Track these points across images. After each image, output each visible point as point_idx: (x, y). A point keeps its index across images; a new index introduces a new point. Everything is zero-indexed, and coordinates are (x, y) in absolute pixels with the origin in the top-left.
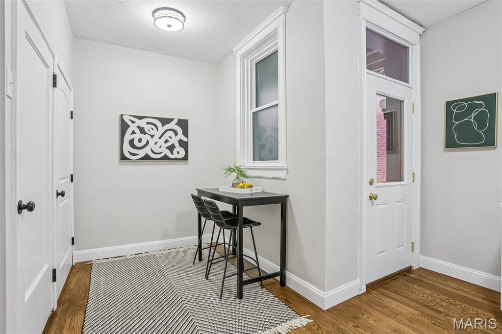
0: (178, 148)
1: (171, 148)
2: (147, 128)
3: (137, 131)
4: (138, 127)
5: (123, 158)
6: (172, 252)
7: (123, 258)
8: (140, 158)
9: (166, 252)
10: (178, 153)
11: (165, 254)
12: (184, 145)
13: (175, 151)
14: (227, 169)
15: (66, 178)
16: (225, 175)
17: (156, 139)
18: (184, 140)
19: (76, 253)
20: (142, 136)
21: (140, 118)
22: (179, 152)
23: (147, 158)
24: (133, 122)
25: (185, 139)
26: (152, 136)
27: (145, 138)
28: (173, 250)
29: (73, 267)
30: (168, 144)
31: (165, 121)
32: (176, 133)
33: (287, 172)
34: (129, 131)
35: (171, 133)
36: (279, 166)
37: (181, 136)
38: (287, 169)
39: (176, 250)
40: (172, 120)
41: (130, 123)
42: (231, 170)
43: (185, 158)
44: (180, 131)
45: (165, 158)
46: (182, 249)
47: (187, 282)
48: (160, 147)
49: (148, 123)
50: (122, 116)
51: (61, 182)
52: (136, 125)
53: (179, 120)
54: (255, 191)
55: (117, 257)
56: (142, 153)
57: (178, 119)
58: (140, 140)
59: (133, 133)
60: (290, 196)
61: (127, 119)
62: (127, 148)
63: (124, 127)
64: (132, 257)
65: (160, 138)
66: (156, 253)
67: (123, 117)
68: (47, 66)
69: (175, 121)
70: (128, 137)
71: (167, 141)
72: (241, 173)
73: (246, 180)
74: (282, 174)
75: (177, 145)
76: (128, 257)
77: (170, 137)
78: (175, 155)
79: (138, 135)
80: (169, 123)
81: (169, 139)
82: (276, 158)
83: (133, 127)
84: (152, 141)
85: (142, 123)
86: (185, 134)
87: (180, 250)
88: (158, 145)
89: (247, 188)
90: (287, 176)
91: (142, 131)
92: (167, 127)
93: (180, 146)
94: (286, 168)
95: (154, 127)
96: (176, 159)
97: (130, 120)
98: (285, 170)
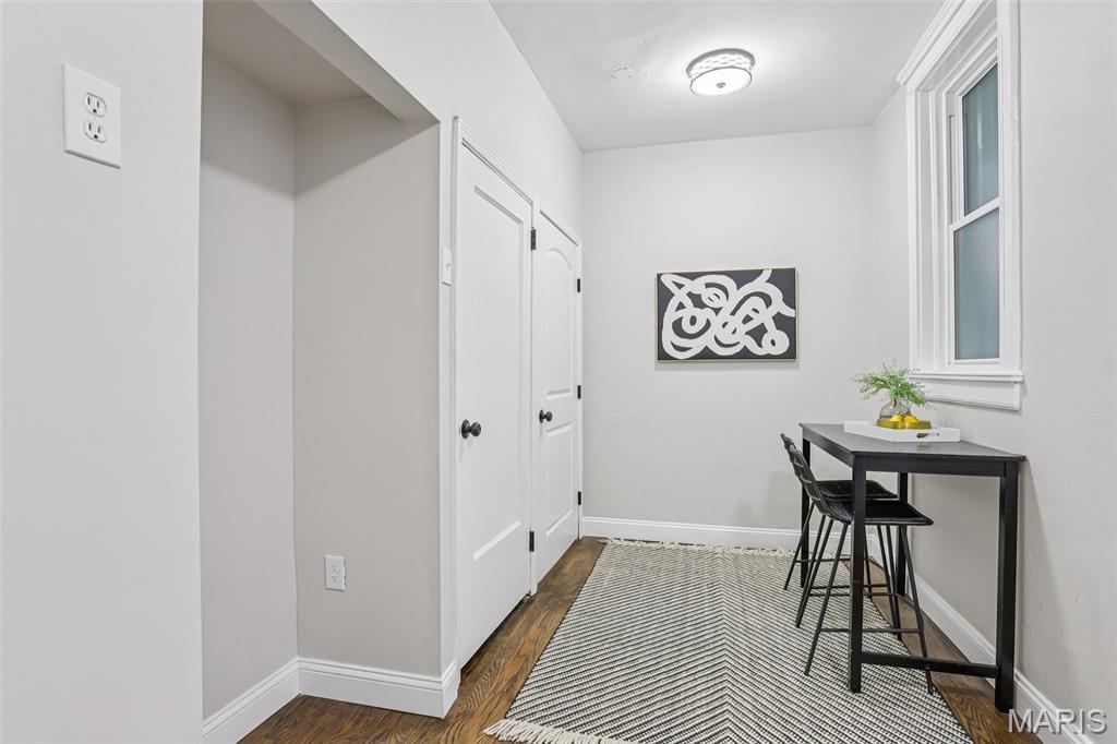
0: (773, 332)
1: (758, 334)
2: (707, 294)
3: (688, 302)
4: (690, 295)
5: (663, 356)
6: (753, 556)
7: (656, 545)
8: (693, 355)
9: (740, 551)
10: (773, 343)
11: (736, 557)
12: (786, 324)
13: (766, 339)
14: (866, 380)
15: (568, 391)
16: (863, 395)
17: (725, 315)
18: (789, 315)
19: (585, 519)
20: (697, 312)
21: (693, 276)
22: (777, 341)
23: (706, 355)
24: (680, 286)
25: (788, 312)
26: (717, 311)
27: (703, 315)
28: (755, 552)
29: (577, 542)
30: (751, 326)
31: (742, 278)
32: (768, 301)
33: (1024, 393)
34: (673, 303)
35: (758, 302)
36: (1001, 373)
37: (779, 306)
38: (1022, 383)
39: (763, 553)
40: (759, 272)
41: (673, 289)
42: (878, 383)
43: (791, 354)
44: (775, 293)
45: (745, 355)
46: (776, 553)
47: (751, 620)
48: (734, 332)
49: (708, 285)
50: (659, 276)
51: (549, 398)
52: (685, 290)
53: (775, 272)
54: (936, 439)
55: (647, 542)
56: (696, 346)
57: (773, 270)
58: (693, 321)
59: (681, 306)
60: (1028, 457)
61: (668, 281)
62: (669, 336)
63: (664, 296)
64: (672, 547)
65: (733, 313)
66: (719, 550)
67: (662, 278)
68: (519, 221)
69: (766, 275)
70: (671, 315)
71: (747, 319)
72: (903, 391)
73: (914, 408)
74: (1011, 397)
75: (770, 325)
76: (667, 546)
77: (756, 311)
78: (767, 349)
79: (690, 310)
80: (752, 281)
81: (752, 314)
82: (992, 351)
83: (680, 296)
84: (716, 321)
85: (697, 286)
86: (790, 300)
87: (772, 554)
88: (729, 328)
89: (910, 428)
90: (1024, 400)
91: (697, 301)
92: (748, 288)
93: (778, 328)
94: (1020, 379)
95: (720, 293)
96: (769, 357)
97: (675, 283)
98: (1018, 386)
